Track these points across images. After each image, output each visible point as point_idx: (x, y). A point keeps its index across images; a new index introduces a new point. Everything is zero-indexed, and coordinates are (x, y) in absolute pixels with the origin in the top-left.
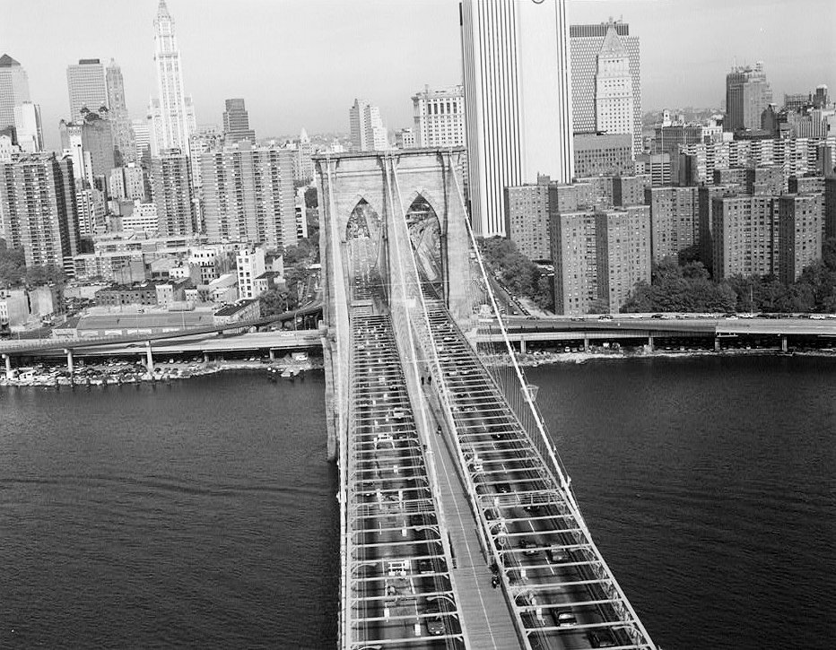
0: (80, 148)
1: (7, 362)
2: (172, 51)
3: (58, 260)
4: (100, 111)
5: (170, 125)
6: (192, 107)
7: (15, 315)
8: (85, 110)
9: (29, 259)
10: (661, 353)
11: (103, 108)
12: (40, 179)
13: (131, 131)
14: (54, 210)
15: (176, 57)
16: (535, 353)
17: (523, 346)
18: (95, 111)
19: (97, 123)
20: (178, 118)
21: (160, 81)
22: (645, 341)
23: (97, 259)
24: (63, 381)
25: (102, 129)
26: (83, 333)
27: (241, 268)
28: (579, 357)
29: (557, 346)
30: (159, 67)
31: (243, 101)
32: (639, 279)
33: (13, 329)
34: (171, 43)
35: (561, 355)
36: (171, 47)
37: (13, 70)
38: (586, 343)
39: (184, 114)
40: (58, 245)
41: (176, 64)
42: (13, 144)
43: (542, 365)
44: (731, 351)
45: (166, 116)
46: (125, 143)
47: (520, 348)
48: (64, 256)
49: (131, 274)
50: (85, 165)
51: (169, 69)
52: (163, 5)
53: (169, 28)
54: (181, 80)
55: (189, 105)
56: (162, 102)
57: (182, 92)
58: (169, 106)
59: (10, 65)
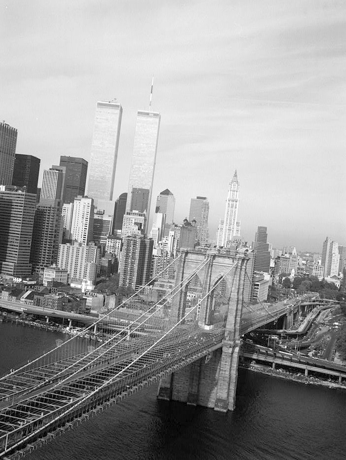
0: (173, 237)
1: (70, 323)
2: (235, 198)
3: (133, 286)
4: (193, 221)
5: (227, 234)
6: (240, 227)
7: (96, 305)
8: (185, 220)
9: (121, 283)
11: (195, 221)
12: (134, 247)
13: (207, 234)
14: (137, 262)
15: (236, 202)
16: (311, 378)
18: (190, 221)
19: (189, 227)
20: (231, 231)
21: (226, 212)
23: (151, 289)
24: (87, 336)
26: (112, 318)
28: (332, 385)
29: (325, 377)
30: (227, 204)
31: (266, 228)
33: (92, 311)
34: (235, 194)
35: (324, 382)
36: (235, 196)
37: (169, 197)
38: (340, 379)
39: (235, 230)
40: (135, 279)
41: (236, 205)
42: (139, 230)
43: (311, 384)
45: (226, 230)
46: (203, 239)
47: (304, 373)
48: (136, 284)
49: (151, 297)
50: (173, 246)
51: (232, 207)
52: (236, 176)
53: (236, 187)
54: (237, 213)
55: (238, 226)
56: (225, 222)
57: (236, 219)
58: (228, 225)
59: (168, 194)
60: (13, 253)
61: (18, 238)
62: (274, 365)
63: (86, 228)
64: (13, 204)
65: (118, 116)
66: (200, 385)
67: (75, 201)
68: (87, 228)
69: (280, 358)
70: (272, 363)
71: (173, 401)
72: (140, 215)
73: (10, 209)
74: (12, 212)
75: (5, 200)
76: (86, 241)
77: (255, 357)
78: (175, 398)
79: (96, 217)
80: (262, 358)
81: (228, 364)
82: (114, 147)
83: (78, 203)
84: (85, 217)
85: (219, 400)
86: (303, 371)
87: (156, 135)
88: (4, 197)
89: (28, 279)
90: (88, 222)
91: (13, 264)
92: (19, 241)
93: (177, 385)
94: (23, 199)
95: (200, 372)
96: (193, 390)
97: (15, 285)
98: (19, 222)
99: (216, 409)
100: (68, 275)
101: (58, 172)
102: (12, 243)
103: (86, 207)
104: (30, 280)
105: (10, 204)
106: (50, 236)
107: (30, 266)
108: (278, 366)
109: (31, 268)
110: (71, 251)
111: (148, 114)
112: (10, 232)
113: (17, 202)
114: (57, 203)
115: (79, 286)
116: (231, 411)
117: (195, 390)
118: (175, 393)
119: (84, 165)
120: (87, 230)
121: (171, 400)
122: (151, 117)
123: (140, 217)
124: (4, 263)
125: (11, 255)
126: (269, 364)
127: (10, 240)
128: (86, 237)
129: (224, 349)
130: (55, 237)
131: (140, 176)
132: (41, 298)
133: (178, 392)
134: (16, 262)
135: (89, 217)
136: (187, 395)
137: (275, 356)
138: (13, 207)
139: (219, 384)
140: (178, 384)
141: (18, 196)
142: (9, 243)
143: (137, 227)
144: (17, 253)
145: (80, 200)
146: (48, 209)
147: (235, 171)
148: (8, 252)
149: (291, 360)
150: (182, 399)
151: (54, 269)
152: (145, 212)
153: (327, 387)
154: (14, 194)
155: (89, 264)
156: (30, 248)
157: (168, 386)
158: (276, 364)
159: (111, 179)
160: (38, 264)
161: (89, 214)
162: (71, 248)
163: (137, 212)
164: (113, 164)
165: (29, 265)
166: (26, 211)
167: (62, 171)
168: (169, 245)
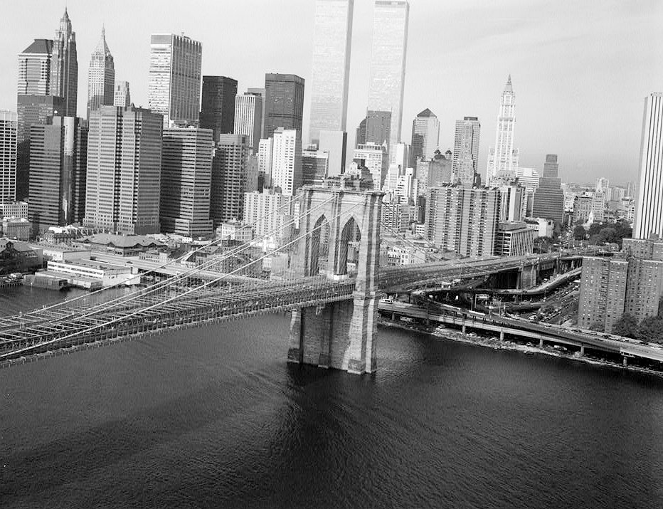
0: (410, 177)
2: (509, 116)
4: (446, 153)
5: (500, 168)
6: (517, 158)
8: (438, 151)
10: (585, 359)
11: (449, 152)
15: (511, 121)
17: (502, 336)
18: (443, 153)
19: (442, 161)
20: (506, 164)
21: (497, 137)
22: (578, 349)
25: (444, 166)
27: (403, 261)
29: (524, 340)
30: (498, 125)
31: (557, 156)
32: (647, 314)
34: (510, 111)
36: (509, 113)
38: (541, 343)
39: (511, 161)
41: (511, 126)
42: (359, 168)
43: (503, 349)
44: (632, 368)
45: (497, 161)
46: (466, 177)
47: (500, 337)
50: (412, 188)
51: (505, 129)
52: (509, 83)
53: (511, 100)
54: (512, 137)
55: (515, 156)
56: (496, 152)
57: (512, 145)
58: (500, 155)
59: (428, 116)
60: (187, 207)
61: (192, 188)
62: (464, 329)
63: (291, 170)
64: (184, 144)
65: (346, 9)
66: (332, 345)
67: (275, 134)
68: (293, 170)
69: (471, 319)
70: (462, 326)
71: (306, 364)
72: (376, 149)
73: (180, 151)
74: (183, 155)
75: (175, 140)
76: (292, 188)
77: (441, 319)
78: (306, 361)
79: (307, 154)
80: (450, 320)
81: (361, 318)
82: (344, 54)
83: (279, 137)
84: (289, 156)
85: (352, 361)
86: (497, 334)
87: (403, 33)
88: (173, 136)
89: (200, 238)
90: (293, 161)
91: (188, 221)
92: (193, 192)
93: (308, 346)
94: (195, 137)
95: (331, 329)
96: (325, 351)
97: (179, 246)
98: (193, 166)
99: (349, 371)
100: (253, 232)
101: (254, 96)
102: (186, 195)
103: (289, 142)
104: (203, 240)
105: (180, 144)
106: (235, 183)
107: (211, 223)
108: (469, 330)
109: (212, 225)
110: (259, 200)
111: (390, 3)
112: (182, 180)
113: (188, 141)
114: (241, 139)
115: (260, 245)
116: (368, 373)
117: (326, 351)
118: (306, 355)
119: (299, 84)
120: (293, 173)
121: (302, 363)
122: (395, 7)
123: (377, 151)
124: (177, 220)
125: (186, 210)
126: (459, 328)
127: (183, 191)
128: (292, 182)
129: (356, 302)
130: (241, 184)
131: (384, 93)
132: (204, 258)
133: (310, 353)
134: (191, 218)
135: (294, 156)
136: (318, 355)
137: (465, 318)
138: (184, 148)
139: (352, 343)
140: (309, 344)
141: (188, 133)
142: (182, 195)
143: (356, 165)
144: (192, 207)
145: (281, 133)
146: (230, 147)
147: (508, 76)
148: (181, 206)
149: (485, 322)
150: (315, 362)
151: (234, 224)
152: (385, 144)
153: (522, 352)
154: (185, 131)
155: (282, 217)
156: (209, 200)
157: (297, 346)
158: (467, 327)
159: (341, 101)
160: (222, 220)
161: (294, 150)
162: (259, 197)
163: (372, 144)
164: (343, 79)
165: (209, 221)
166: (199, 152)
167: (260, 94)
168: (406, 188)
